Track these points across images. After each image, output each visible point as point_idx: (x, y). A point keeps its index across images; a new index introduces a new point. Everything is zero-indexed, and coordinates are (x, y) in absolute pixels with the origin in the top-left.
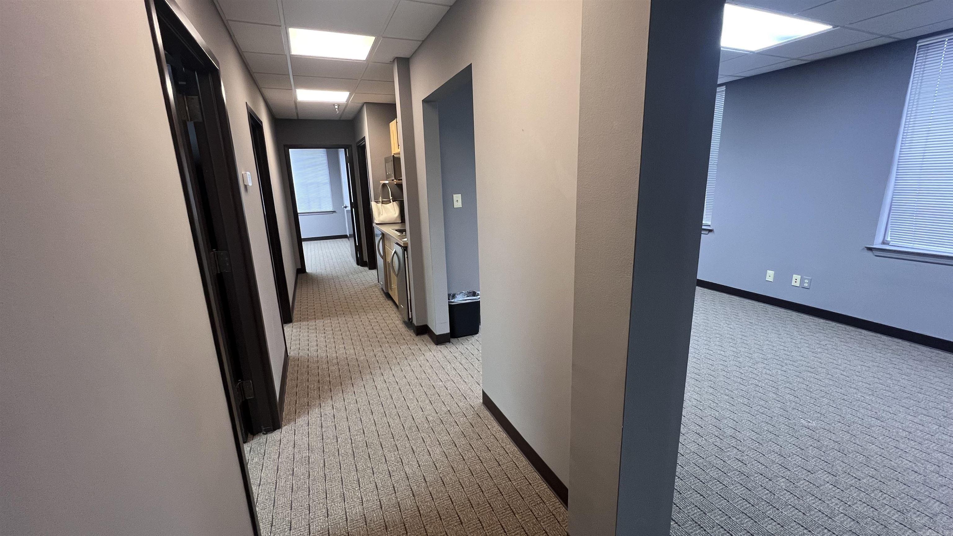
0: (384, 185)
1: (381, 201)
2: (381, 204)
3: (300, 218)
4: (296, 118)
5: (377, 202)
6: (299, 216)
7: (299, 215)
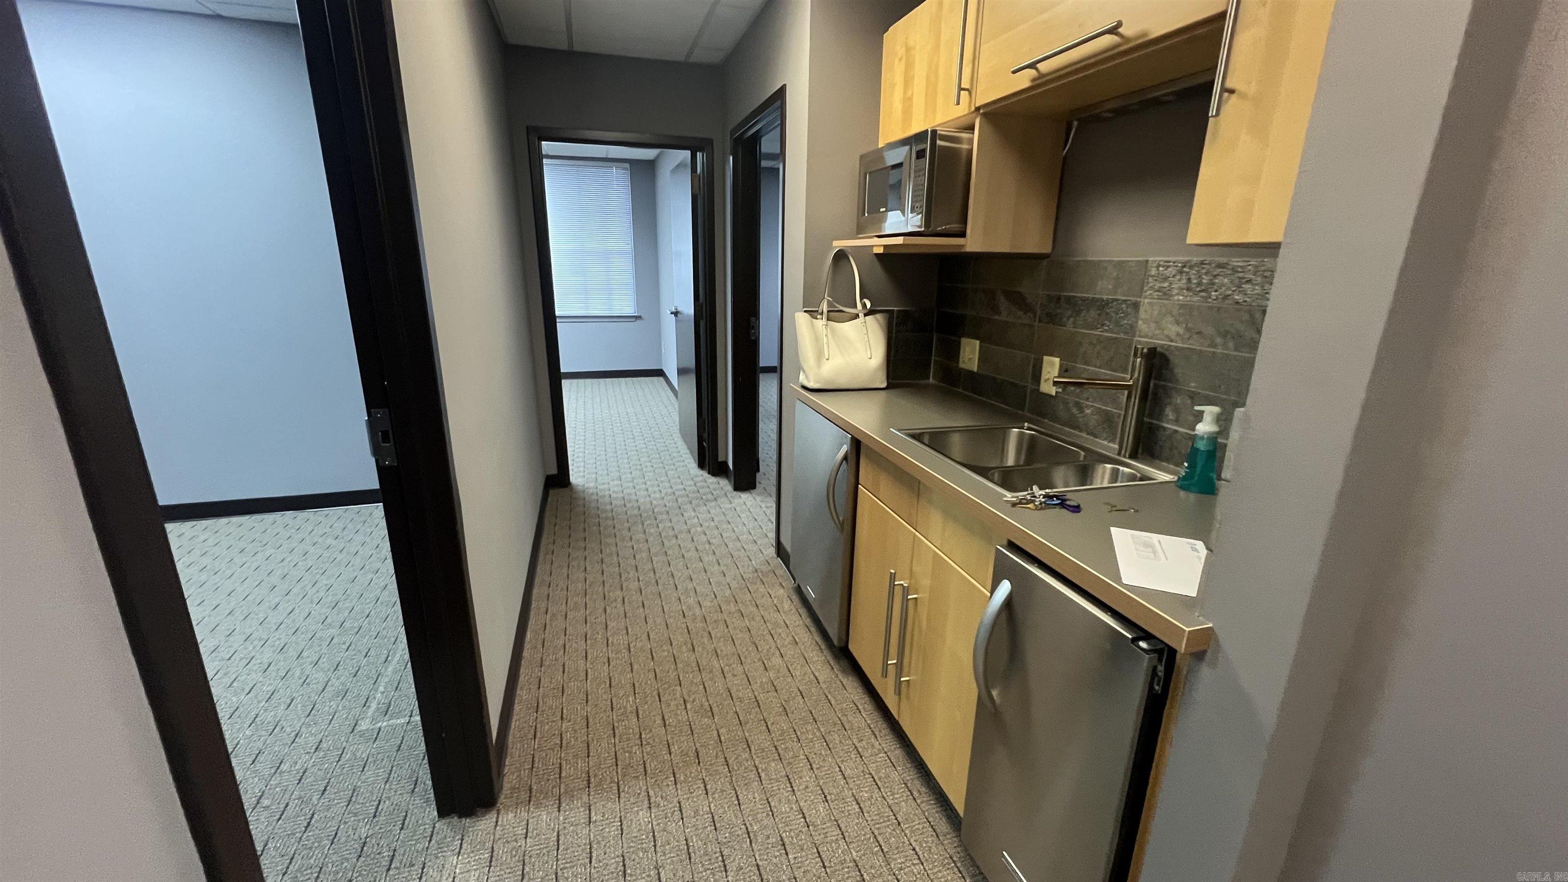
0: (841, 256)
1: (825, 311)
2: (824, 321)
3: (562, 329)
4: (565, 47)
5: (813, 314)
6: (558, 324)
7: (558, 320)
